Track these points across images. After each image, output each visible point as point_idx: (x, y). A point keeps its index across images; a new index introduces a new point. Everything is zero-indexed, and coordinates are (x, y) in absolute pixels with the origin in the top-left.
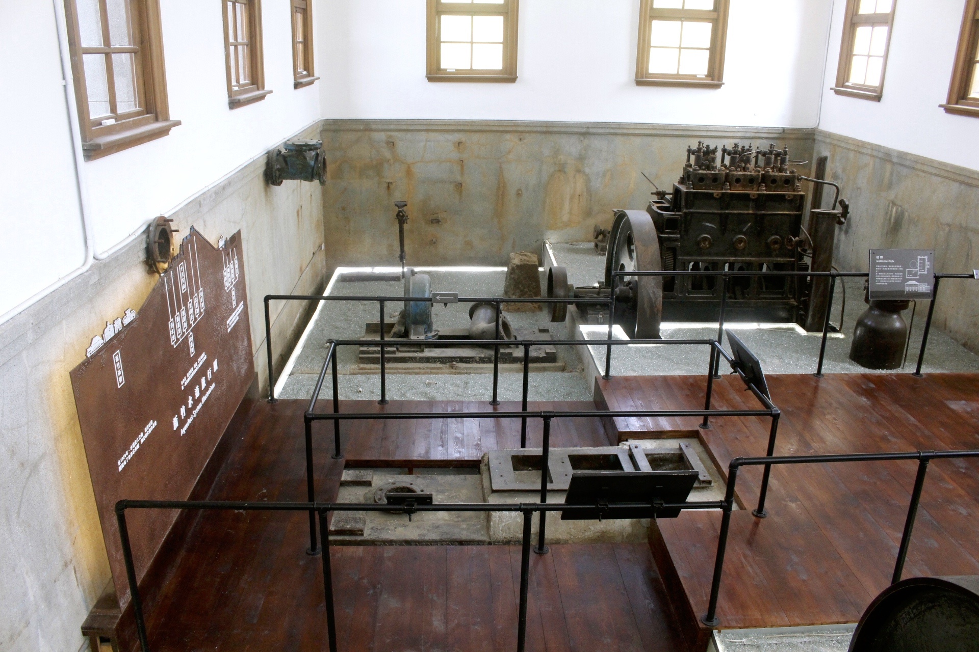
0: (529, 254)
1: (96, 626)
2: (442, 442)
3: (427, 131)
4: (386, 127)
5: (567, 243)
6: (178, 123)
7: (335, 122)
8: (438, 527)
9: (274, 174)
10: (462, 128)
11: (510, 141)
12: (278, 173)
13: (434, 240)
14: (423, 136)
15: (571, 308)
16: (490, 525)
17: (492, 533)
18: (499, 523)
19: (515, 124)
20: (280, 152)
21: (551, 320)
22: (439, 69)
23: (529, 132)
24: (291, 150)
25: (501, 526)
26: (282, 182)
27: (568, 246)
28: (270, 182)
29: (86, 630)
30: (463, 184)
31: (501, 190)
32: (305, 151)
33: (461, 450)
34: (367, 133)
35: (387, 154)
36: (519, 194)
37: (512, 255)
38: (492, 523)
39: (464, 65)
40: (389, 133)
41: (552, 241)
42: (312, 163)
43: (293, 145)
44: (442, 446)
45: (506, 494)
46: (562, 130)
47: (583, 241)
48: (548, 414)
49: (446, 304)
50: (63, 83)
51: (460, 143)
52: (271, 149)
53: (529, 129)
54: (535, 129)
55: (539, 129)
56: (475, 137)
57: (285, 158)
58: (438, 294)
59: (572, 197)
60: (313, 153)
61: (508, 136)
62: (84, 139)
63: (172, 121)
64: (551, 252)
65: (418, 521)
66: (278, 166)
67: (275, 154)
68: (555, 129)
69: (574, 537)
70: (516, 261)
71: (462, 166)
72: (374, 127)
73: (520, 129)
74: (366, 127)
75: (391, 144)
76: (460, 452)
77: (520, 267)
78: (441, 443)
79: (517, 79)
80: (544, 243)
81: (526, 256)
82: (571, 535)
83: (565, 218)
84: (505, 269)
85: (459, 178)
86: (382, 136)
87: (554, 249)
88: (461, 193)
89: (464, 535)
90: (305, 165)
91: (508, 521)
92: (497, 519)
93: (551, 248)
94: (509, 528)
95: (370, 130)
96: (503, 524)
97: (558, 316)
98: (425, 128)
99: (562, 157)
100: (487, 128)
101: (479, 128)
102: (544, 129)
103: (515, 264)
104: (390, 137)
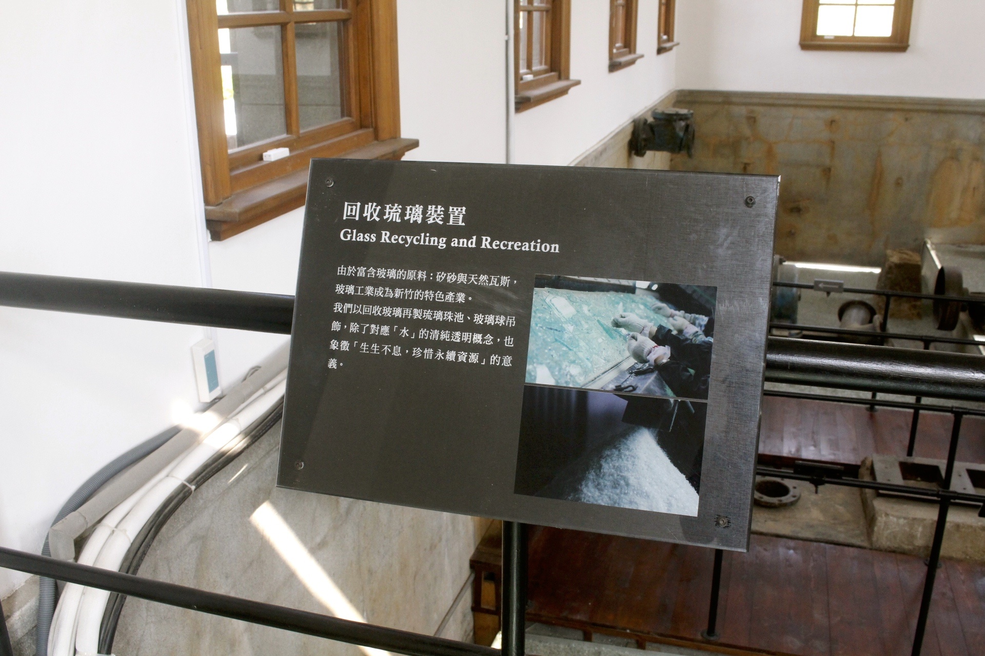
0: (910, 253)
1: (483, 560)
2: (815, 442)
3: (796, 106)
4: (748, 100)
5: (953, 244)
6: (578, 83)
7: (691, 93)
8: (812, 526)
9: (639, 145)
10: (836, 104)
11: (894, 121)
12: (643, 143)
13: (793, 231)
14: (788, 112)
15: (963, 316)
16: (873, 531)
17: (874, 539)
18: (883, 529)
19: (901, 101)
20: (646, 121)
21: (937, 327)
22: (814, 36)
23: (917, 111)
24: (660, 119)
25: (886, 533)
26: (645, 153)
27: (954, 248)
28: (633, 152)
29: (475, 565)
30: (833, 169)
31: (877, 178)
32: (675, 121)
33: (836, 452)
34: (726, 107)
35: (747, 131)
36: (898, 183)
37: (889, 252)
38: (876, 529)
39: (845, 31)
40: (751, 108)
41: (935, 241)
42: (681, 134)
43: (663, 113)
44: (815, 446)
45: (894, 500)
46: (961, 109)
47: (973, 243)
48: (961, 410)
49: (828, 293)
50: (506, 38)
51: (832, 122)
52: (636, 117)
53: (919, 107)
54: (926, 107)
55: (930, 108)
56: (851, 115)
57: (651, 127)
58: (820, 282)
59: (965, 190)
60: (683, 124)
61: (891, 115)
62: (516, 92)
63: (573, 80)
64: (933, 253)
65: (789, 518)
66: (644, 136)
67: (642, 123)
68: (951, 108)
69: (970, 557)
70: (895, 259)
71: (833, 148)
72: (734, 99)
73: (906, 107)
74: (726, 99)
75: (752, 120)
76: (834, 454)
77: (900, 266)
78: (813, 443)
79: (909, 49)
80: (925, 243)
81: (907, 254)
82: (967, 555)
83: (954, 215)
84: (877, 271)
85: (827, 162)
86: (743, 110)
87: (937, 250)
88: (828, 179)
89: (842, 538)
90: (674, 135)
91: (895, 528)
92: (883, 525)
93: (933, 249)
94: (895, 537)
95: (730, 103)
96: (889, 531)
97: (947, 324)
98: (793, 102)
99: (957, 142)
100: (867, 105)
101: (857, 105)
102: (937, 108)
103: (893, 262)
104: (752, 112)
